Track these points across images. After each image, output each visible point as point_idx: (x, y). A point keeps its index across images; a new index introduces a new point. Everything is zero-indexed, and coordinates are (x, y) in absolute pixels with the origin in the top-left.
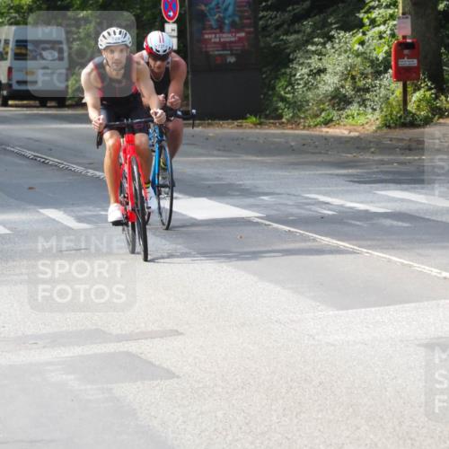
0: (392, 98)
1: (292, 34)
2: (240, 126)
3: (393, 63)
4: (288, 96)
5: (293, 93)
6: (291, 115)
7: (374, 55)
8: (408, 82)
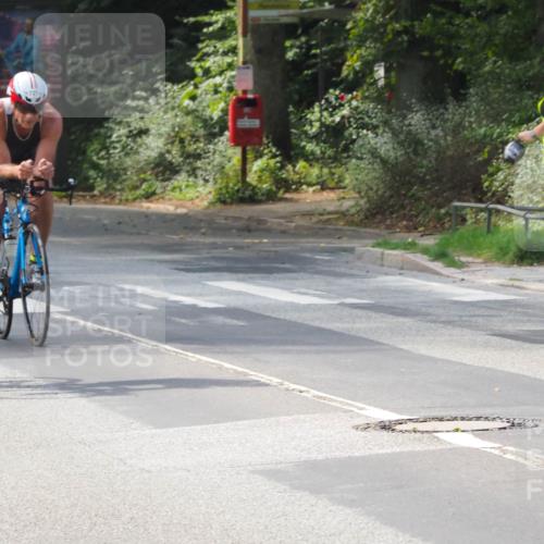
0: (228, 166)
3: (230, 124)
4: (102, 162)
5: (108, 159)
6: (105, 186)
7: (208, 113)
8: (248, 148)
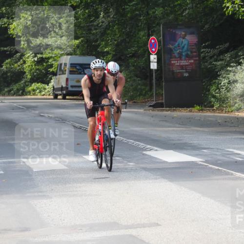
1: (219, 61)
2: (191, 111)
4: (217, 95)
5: (220, 93)
6: (218, 105)
